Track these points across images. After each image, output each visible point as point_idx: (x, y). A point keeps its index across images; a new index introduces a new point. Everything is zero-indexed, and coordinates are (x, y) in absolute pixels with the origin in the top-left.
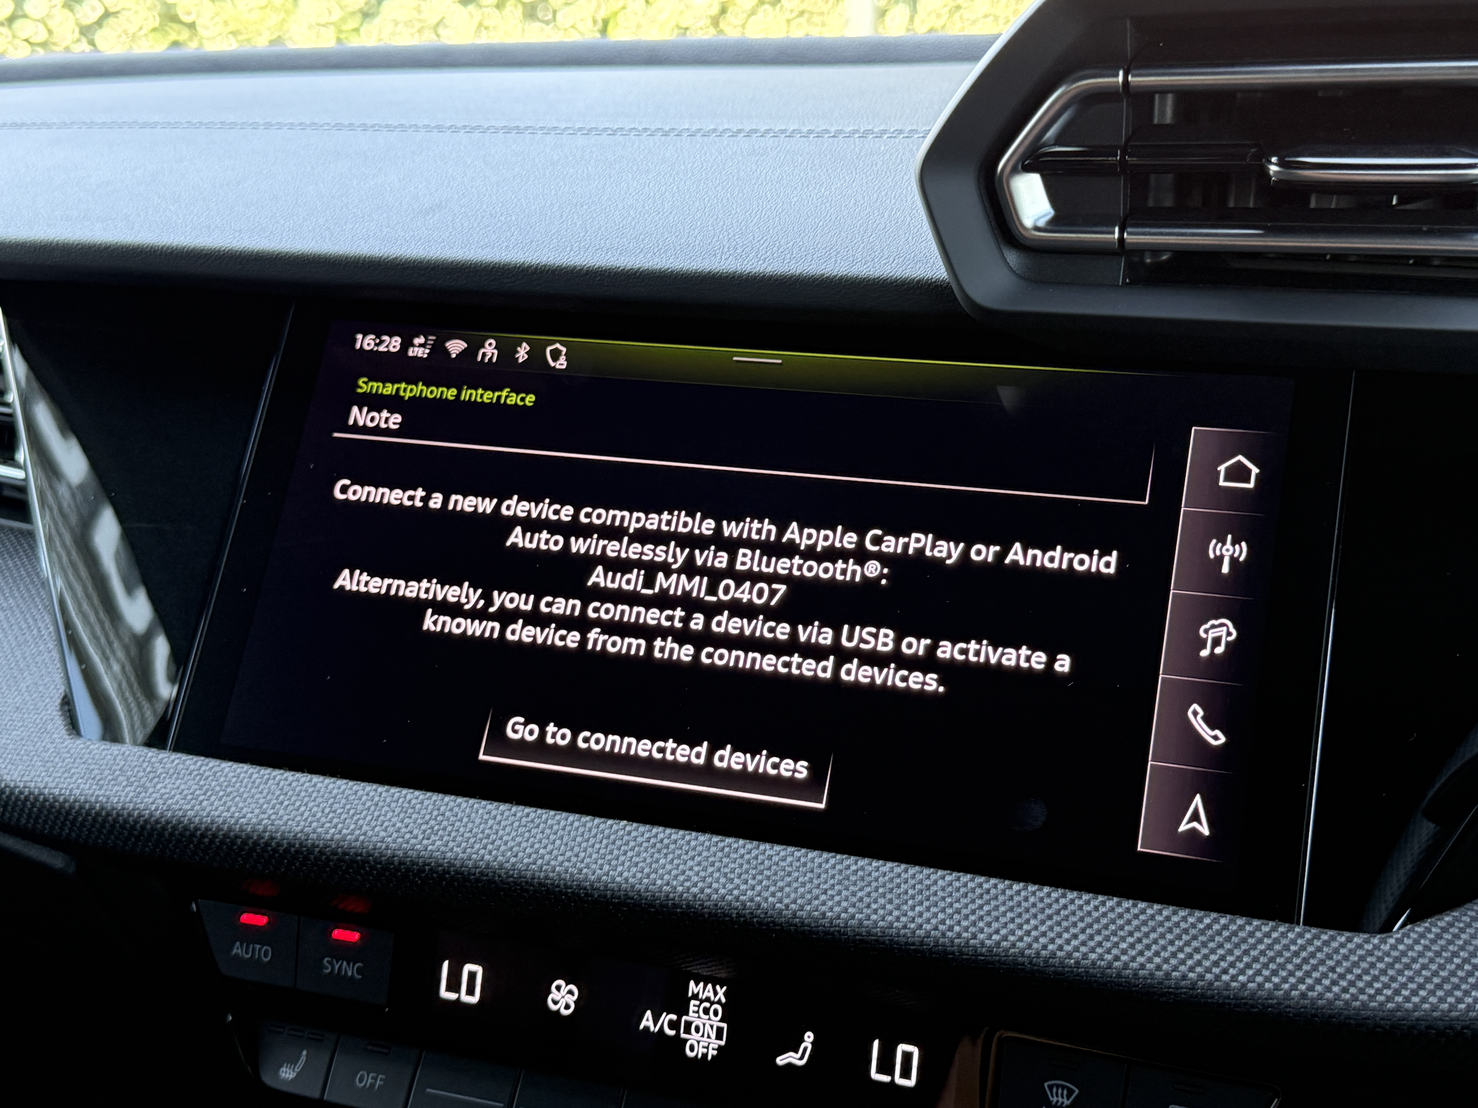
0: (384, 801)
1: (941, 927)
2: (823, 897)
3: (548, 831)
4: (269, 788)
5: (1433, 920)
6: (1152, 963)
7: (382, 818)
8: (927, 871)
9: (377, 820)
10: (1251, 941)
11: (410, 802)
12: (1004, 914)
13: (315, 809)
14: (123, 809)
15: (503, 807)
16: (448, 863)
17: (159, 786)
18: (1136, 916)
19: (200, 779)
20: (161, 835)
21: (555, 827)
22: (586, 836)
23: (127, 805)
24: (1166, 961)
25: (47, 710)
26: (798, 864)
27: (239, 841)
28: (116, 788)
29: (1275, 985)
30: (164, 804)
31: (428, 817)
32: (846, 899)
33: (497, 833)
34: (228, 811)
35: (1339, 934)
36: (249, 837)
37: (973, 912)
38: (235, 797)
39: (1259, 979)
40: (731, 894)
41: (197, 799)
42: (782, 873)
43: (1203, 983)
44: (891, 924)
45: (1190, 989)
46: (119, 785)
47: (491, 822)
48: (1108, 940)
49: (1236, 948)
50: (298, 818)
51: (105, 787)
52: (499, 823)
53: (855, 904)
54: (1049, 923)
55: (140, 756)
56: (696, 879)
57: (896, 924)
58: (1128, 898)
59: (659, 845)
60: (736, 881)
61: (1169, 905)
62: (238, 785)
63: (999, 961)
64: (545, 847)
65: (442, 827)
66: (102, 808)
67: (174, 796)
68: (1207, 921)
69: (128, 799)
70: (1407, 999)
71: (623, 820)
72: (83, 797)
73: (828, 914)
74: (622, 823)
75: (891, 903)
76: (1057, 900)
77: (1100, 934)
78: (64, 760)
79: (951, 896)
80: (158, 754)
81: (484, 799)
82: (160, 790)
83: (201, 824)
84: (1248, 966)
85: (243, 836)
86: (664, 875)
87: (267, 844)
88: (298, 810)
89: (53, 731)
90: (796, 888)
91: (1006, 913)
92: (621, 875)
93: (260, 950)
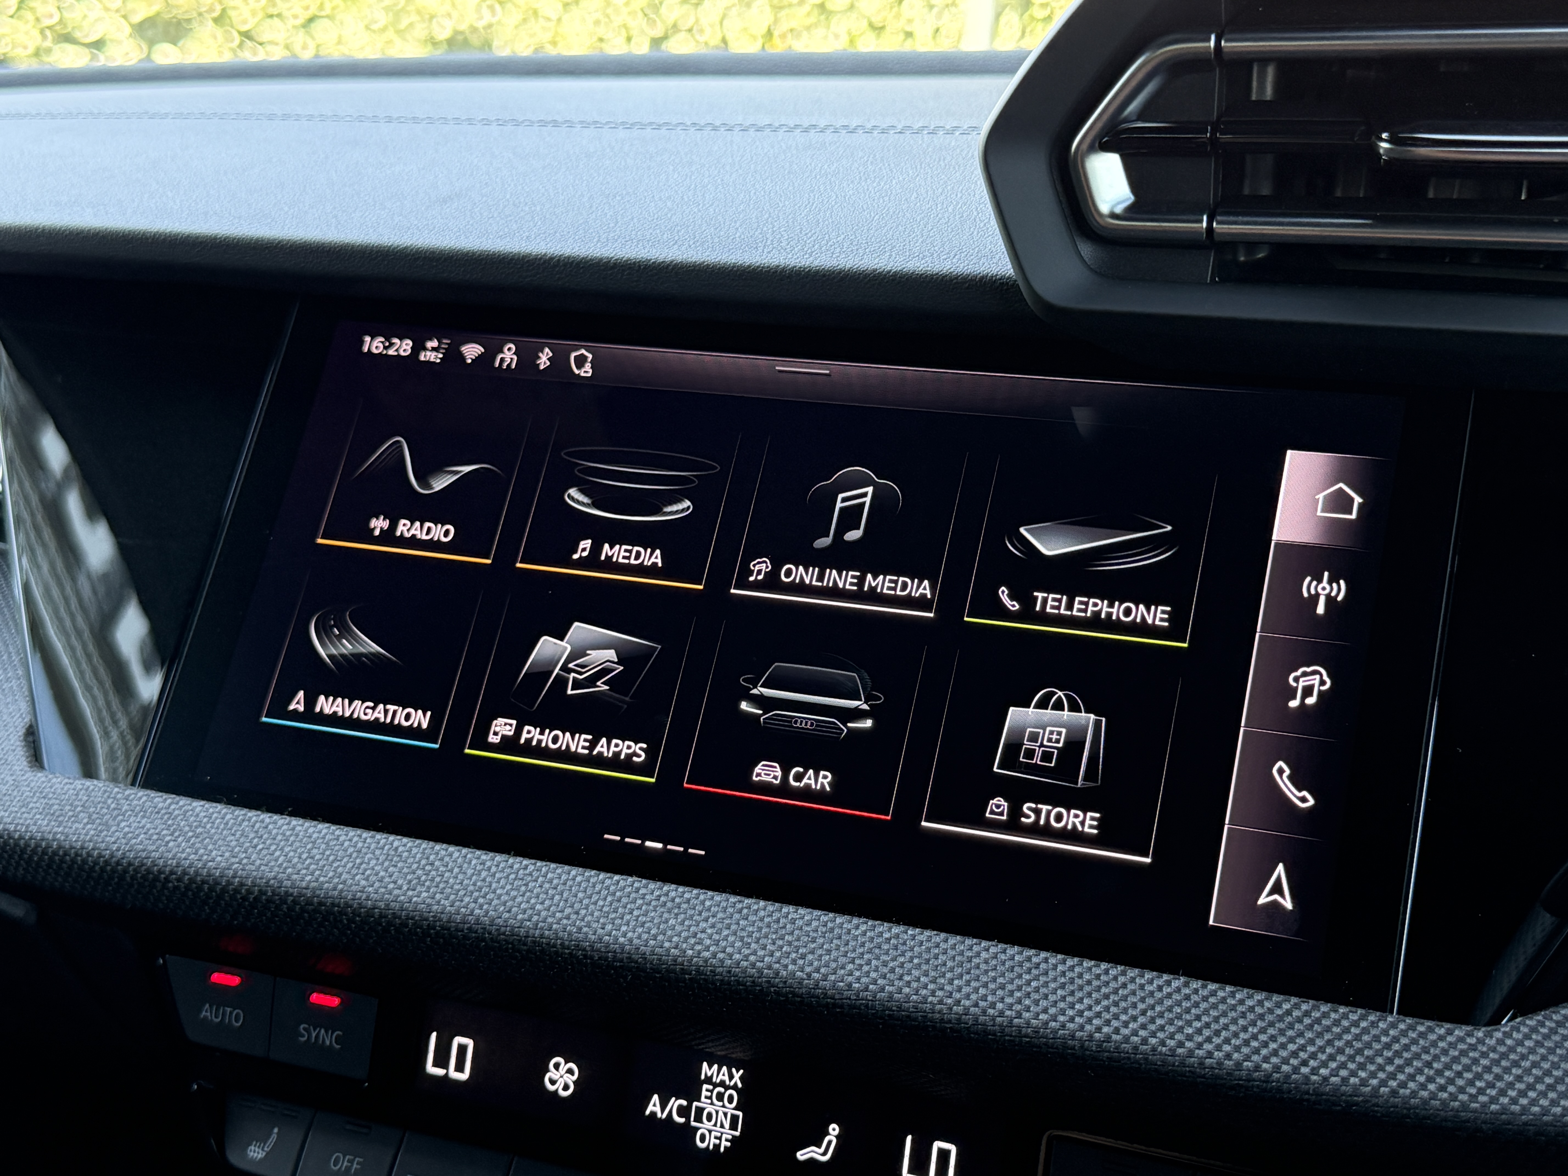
0: (369, 848)
1: (982, 1004)
2: (850, 967)
3: (547, 885)
4: (243, 830)
5: (1547, 1012)
6: (1221, 1051)
7: (364, 866)
8: (969, 941)
9: (358, 868)
10: (1336, 1030)
11: (397, 849)
12: (1055, 991)
13: (292, 854)
14: (82, 848)
15: (499, 858)
16: (433, 916)
17: (123, 824)
18: (1205, 999)
19: (169, 818)
20: (122, 878)
21: (555, 882)
22: (589, 892)
23: (86, 845)
24: (1237, 1049)
25: (10, 740)
26: (824, 929)
27: (206, 886)
28: (77, 825)
29: (1362, 1080)
30: (126, 844)
31: (415, 866)
32: (876, 970)
33: (490, 886)
34: (196, 854)
35: (1438, 1026)
36: (217, 882)
37: (1019, 988)
38: (205, 839)
39: (1344, 1073)
40: (747, 961)
41: (163, 841)
42: (806, 939)
43: (1278, 1075)
44: (925, 998)
45: (1264, 1082)
46: (80, 823)
47: (484, 874)
48: (1172, 1024)
49: (1318, 1037)
50: (273, 863)
51: (64, 824)
52: (494, 875)
53: (886, 974)
54: (1105, 1003)
55: (105, 791)
56: (708, 942)
57: (930, 999)
58: (1197, 977)
59: (669, 904)
60: (753, 946)
61: (1244, 987)
63: (1046, 1044)
64: (542, 903)
65: (430, 877)
66: (60, 847)
67: (138, 835)
68: (1286, 1006)
69: (88, 838)
70: (1514, 1101)
71: (632, 876)
72: (40, 834)
73: (854, 985)
74: (630, 879)
75: (927, 975)
76: (1115, 978)
77: (1162, 1017)
78: (23, 794)
79: (995, 969)
80: (125, 790)
81: (479, 848)
82: (123, 828)
83: (166, 866)
84: (1332, 1058)
85: (211, 882)
86: (673, 937)
87: (236, 891)
88: (273, 854)
89: (14, 762)
90: (821, 956)
91: (1056, 990)
92: (624, 935)
93: (231, 1013)
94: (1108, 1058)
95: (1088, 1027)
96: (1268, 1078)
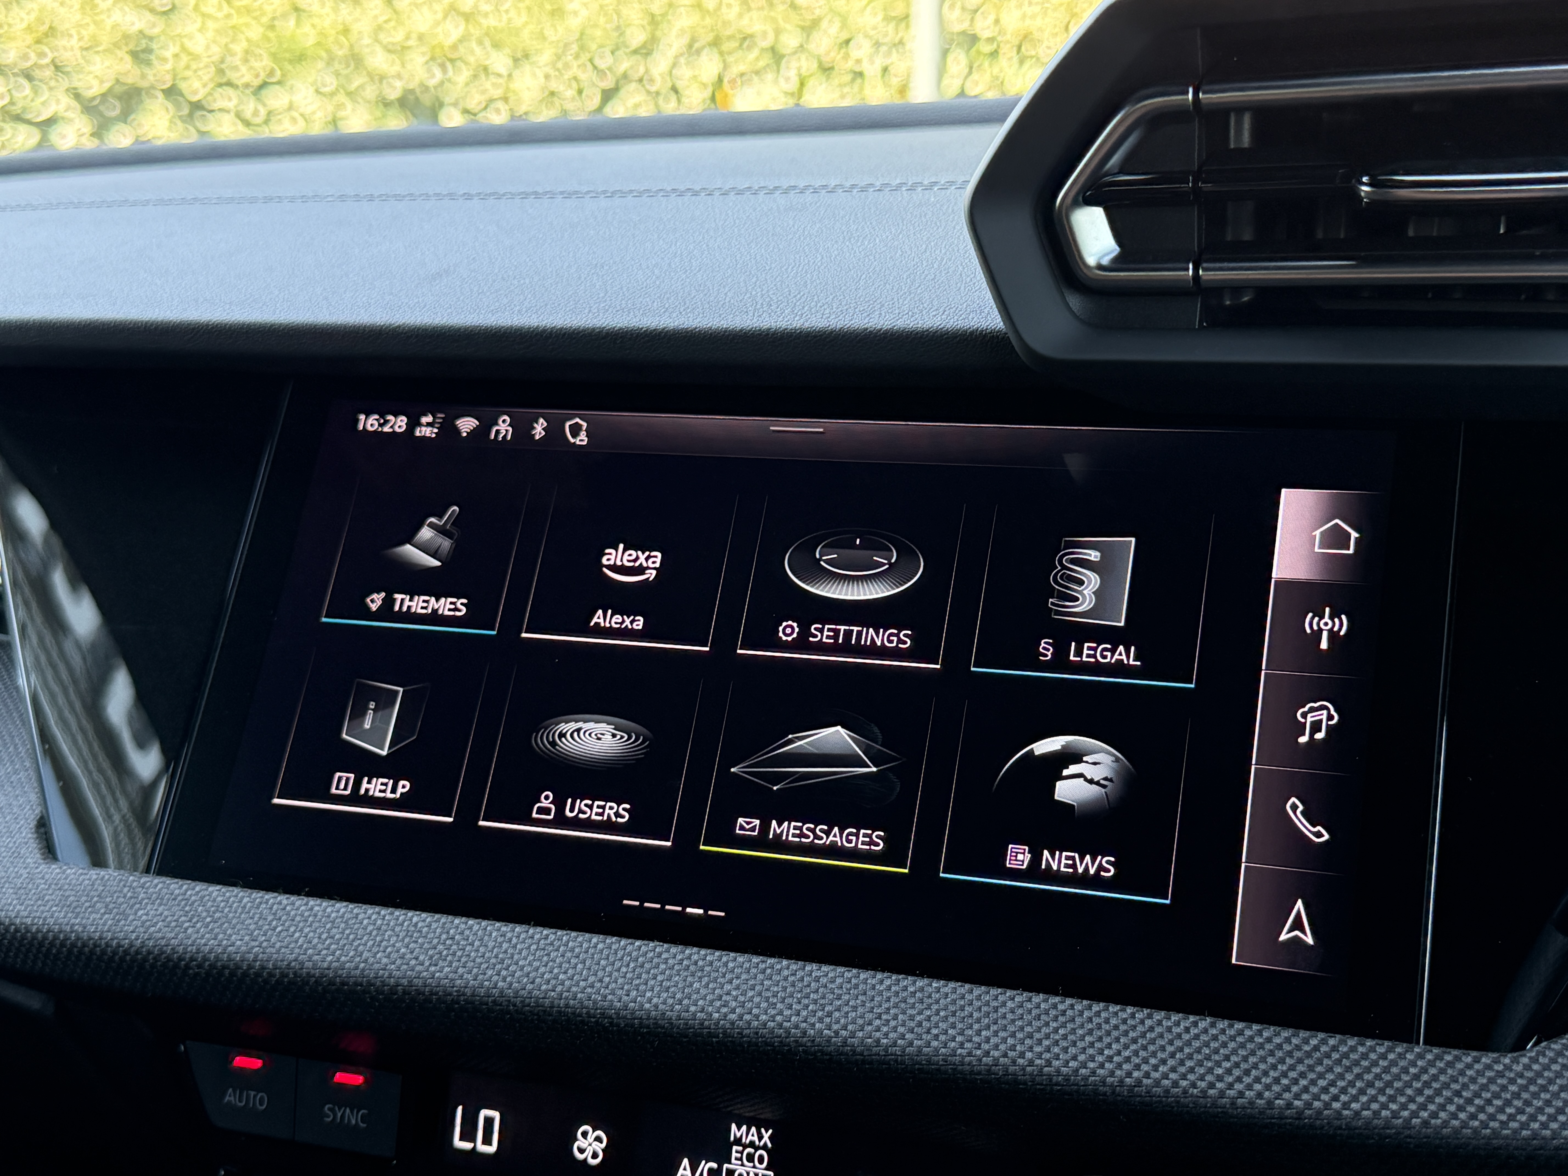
0: (388, 925)
1: (1011, 1054)
2: (877, 1022)
3: (569, 954)
4: (261, 913)
6: (1252, 1090)
7: (384, 943)
8: (994, 991)
9: (379, 946)
10: (1365, 1063)
11: (416, 925)
12: (1082, 1038)
13: (311, 934)
14: (101, 938)
15: (518, 929)
16: (456, 991)
17: (140, 913)
18: (1233, 1038)
19: (186, 905)
21: (577, 950)
22: (611, 959)
23: (105, 935)
24: (1268, 1087)
25: (21, 833)
26: (849, 986)
27: (227, 972)
28: (93, 916)
29: (1393, 1112)
30: (144, 932)
31: (435, 941)
32: (903, 1025)
33: (512, 958)
34: (215, 939)
35: (1465, 1054)
36: (238, 967)
37: (1047, 1037)
38: (224, 924)
39: (1375, 1106)
40: (773, 1021)
41: (181, 927)
42: (831, 996)
43: (1310, 1112)
44: (954, 1050)
45: (1296, 1119)
46: (97, 913)
47: (505, 945)
48: (1201, 1066)
49: (1347, 1071)
50: (292, 945)
51: (81, 915)
52: (515, 947)
53: (913, 1029)
54: (1133, 1047)
55: (121, 880)
56: (734, 1004)
57: (959, 1051)
58: (1224, 1017)
59: (692, 968)
60: (779, 1005)
61: (1270, 1024)
62: (227, 910)
63: (1077, 1091)
64: (565, 973)
65: (451, 952)
66: (78, 938)
67: (156, 923)
68: (1314, 1042)
69: (106, 928)
70: (1545, 1126)
71: (653, 941)
72: (57, 927)
73: (882, 1041)
74: (652, 944)
75: (954, 1028)
76: (1142, 1022)
77: (1192, 1059)
78: (38, 886)
79: (1022, 1018)
80: (140, 878)
81: (498, 920)
82: (141, 917)
83: (186, 953)
84: (1362, 1092)
85: (232, 966)
86: (698, 1001)
87: (258, 975)
88: (292, 936)
89: (28, 855)
90: (847, 1013)
91: (1084, 1037)
92: (650, 1001)
93: (255, 1096)
94: (1139, 1102)
95: (1118, 1073)
96: (1300, 1114)
